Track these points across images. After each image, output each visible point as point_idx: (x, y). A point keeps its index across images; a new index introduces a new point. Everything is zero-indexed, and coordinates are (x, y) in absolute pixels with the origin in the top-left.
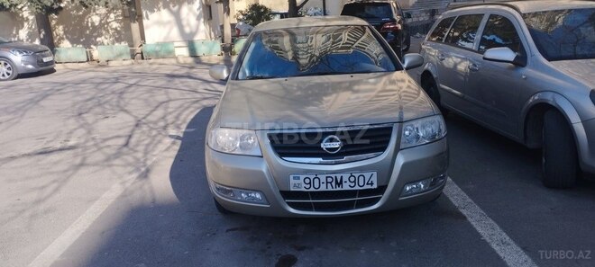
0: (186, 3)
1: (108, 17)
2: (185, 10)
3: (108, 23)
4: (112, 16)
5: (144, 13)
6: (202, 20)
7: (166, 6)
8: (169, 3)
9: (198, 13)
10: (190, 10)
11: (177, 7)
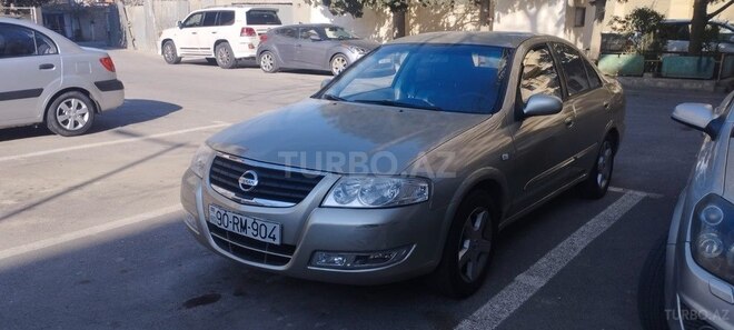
0: (547, 5)
1: (464, 18)
2: (544, 12)
3: (462, 25)
4: (469, 16)
5: (496, 14)
6: (563, 26)
7: (522, 7)
8: (526, 4)
9: (559, 17)
10: (551, 13)
11: (534, 10)
